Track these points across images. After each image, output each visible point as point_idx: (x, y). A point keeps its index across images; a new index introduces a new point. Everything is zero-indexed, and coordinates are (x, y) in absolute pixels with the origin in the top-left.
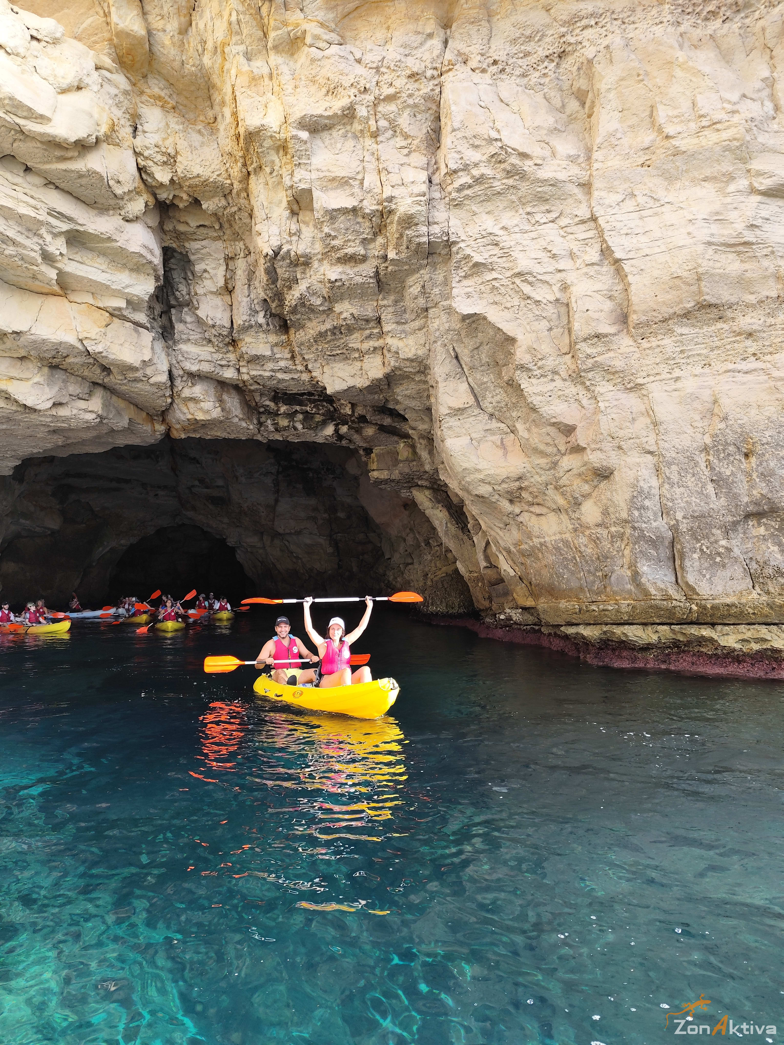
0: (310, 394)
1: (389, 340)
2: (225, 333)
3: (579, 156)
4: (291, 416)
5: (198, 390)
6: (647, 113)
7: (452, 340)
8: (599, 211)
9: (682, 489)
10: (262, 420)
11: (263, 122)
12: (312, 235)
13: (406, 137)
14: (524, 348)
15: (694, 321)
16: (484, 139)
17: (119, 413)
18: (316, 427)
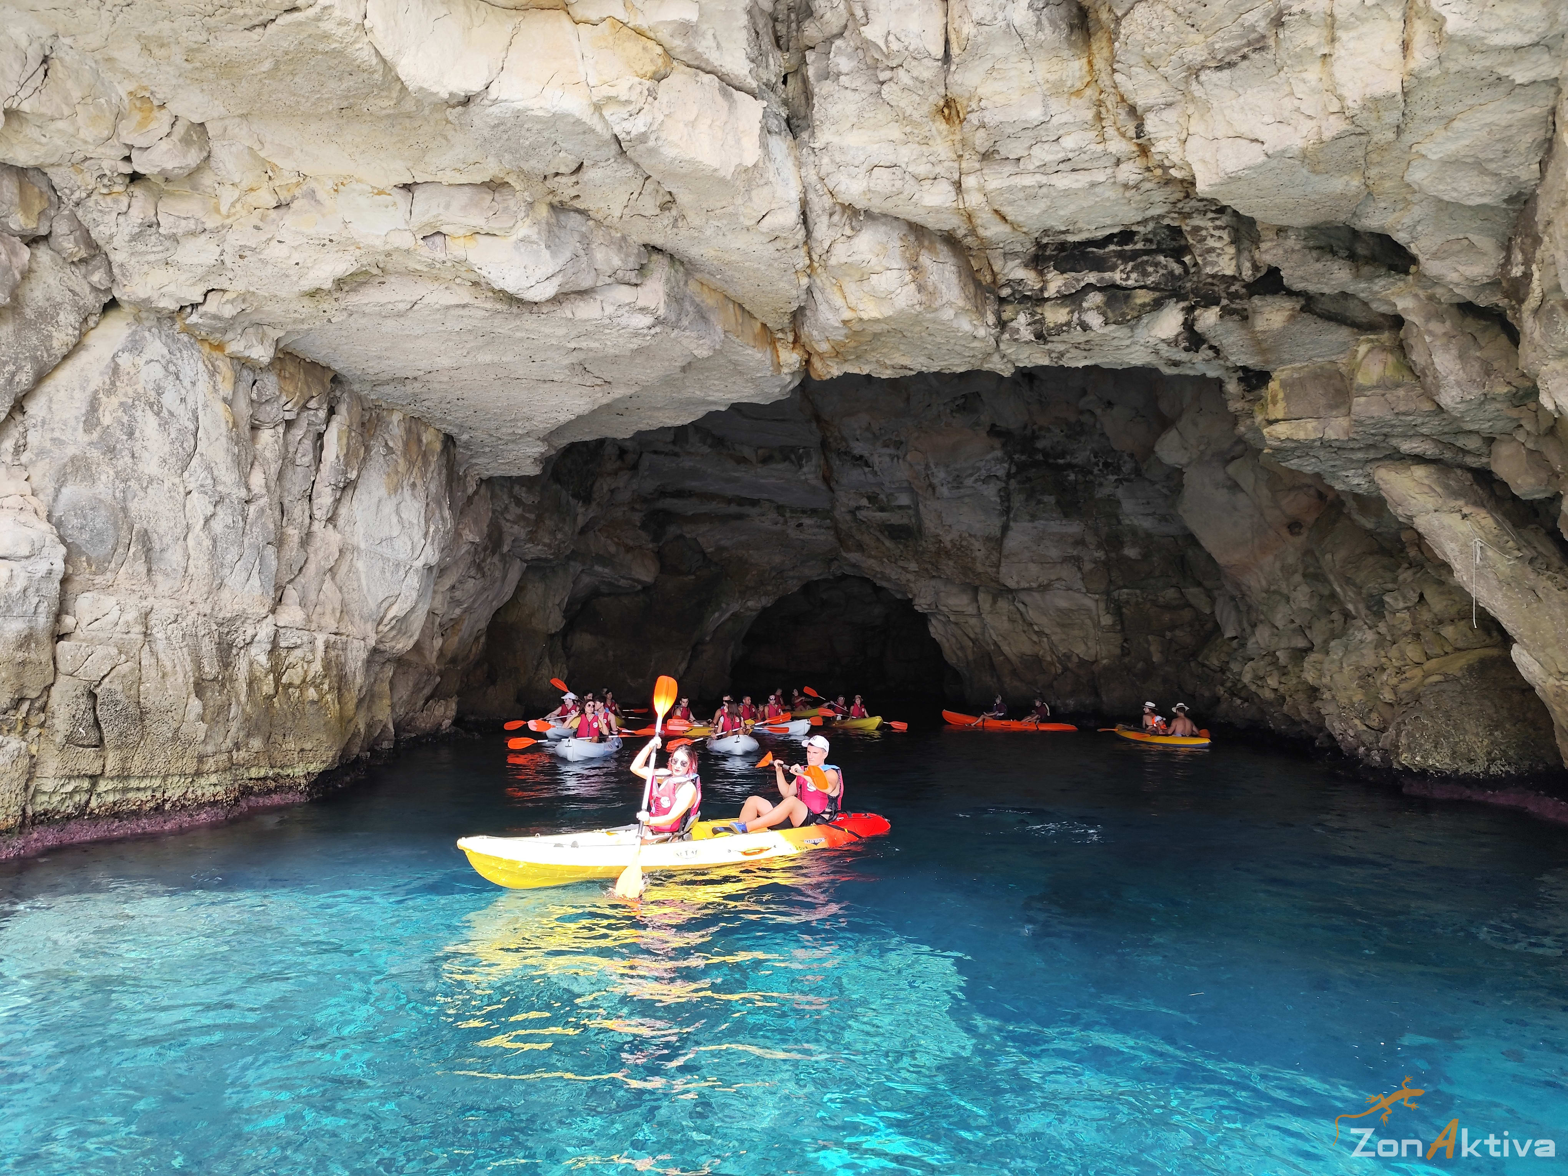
0: (1125, 237)
2: (930, 77)
4: (1074, 298)
5: (864, 245)
10: (1005, 316)
17: (702, 317)
18: (1139, 318)
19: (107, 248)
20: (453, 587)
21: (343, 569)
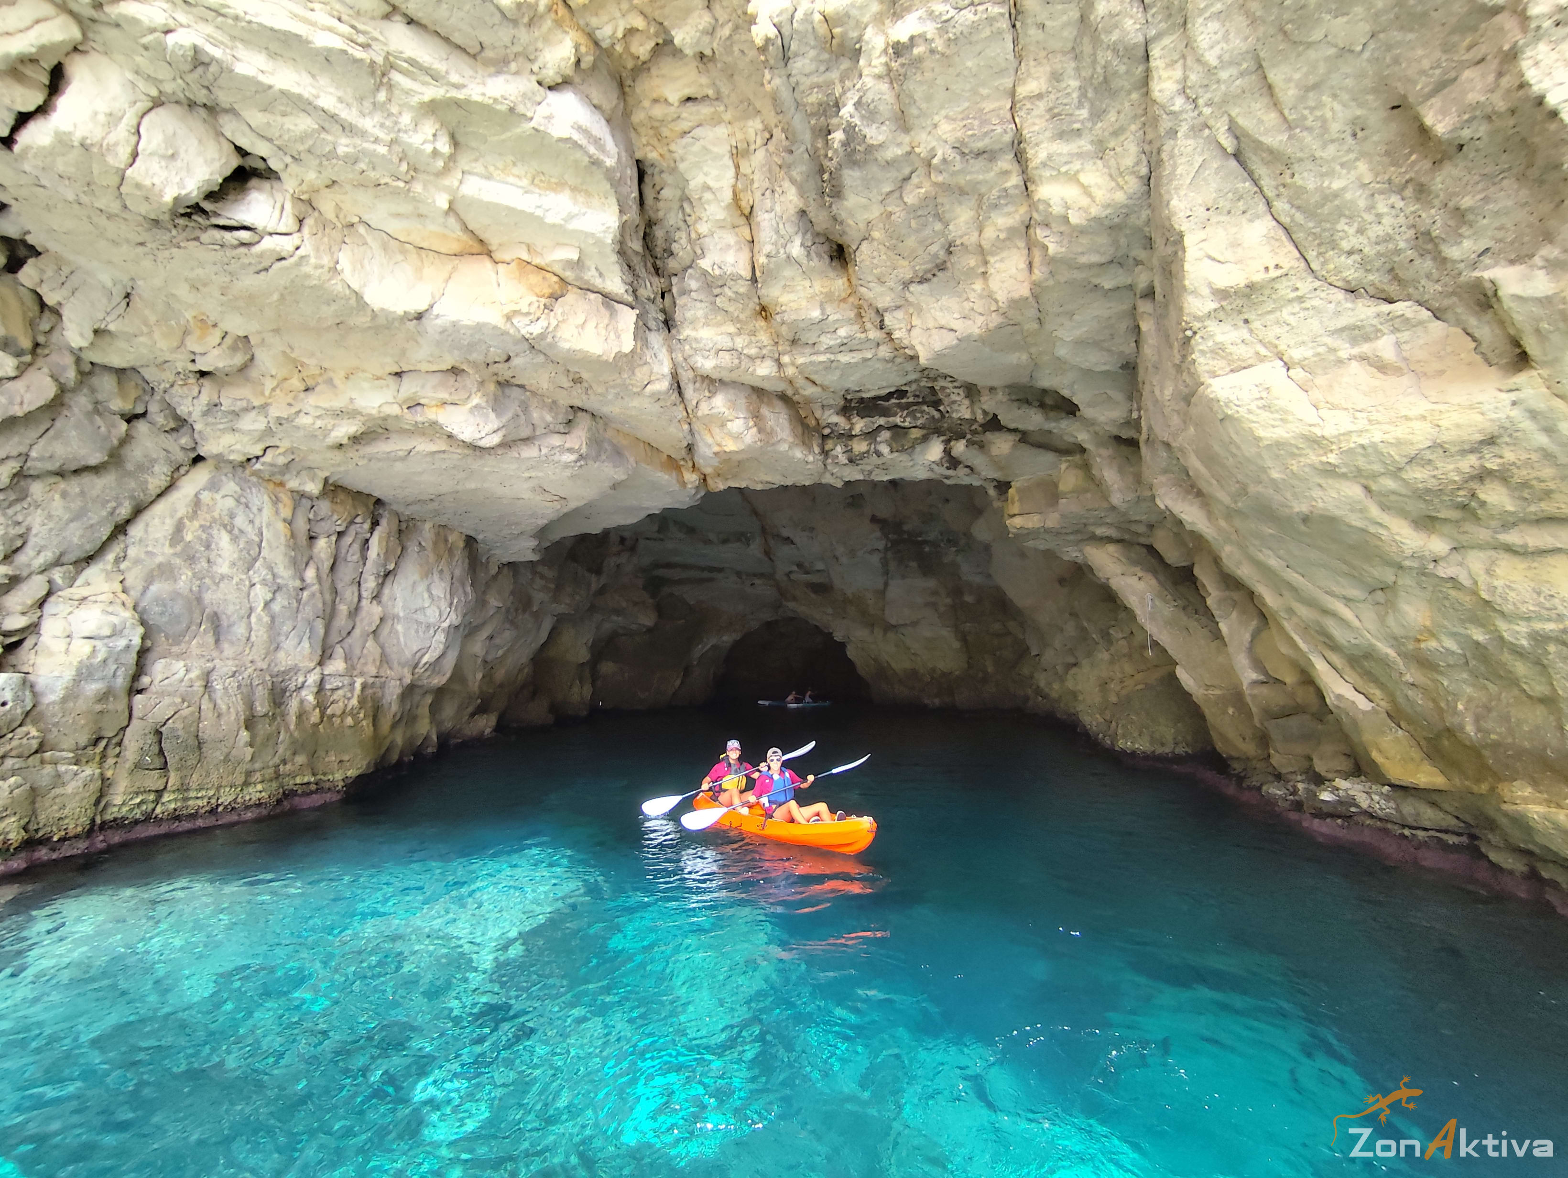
0: (900, 393)
2: (746, 291)
4: (871, 435)
5: (720, 403)
10: (827, 447)
17: (618, 453)
18: (913, 447)
19: (190, 421)
20: (491, 637)
21: (385, 631)
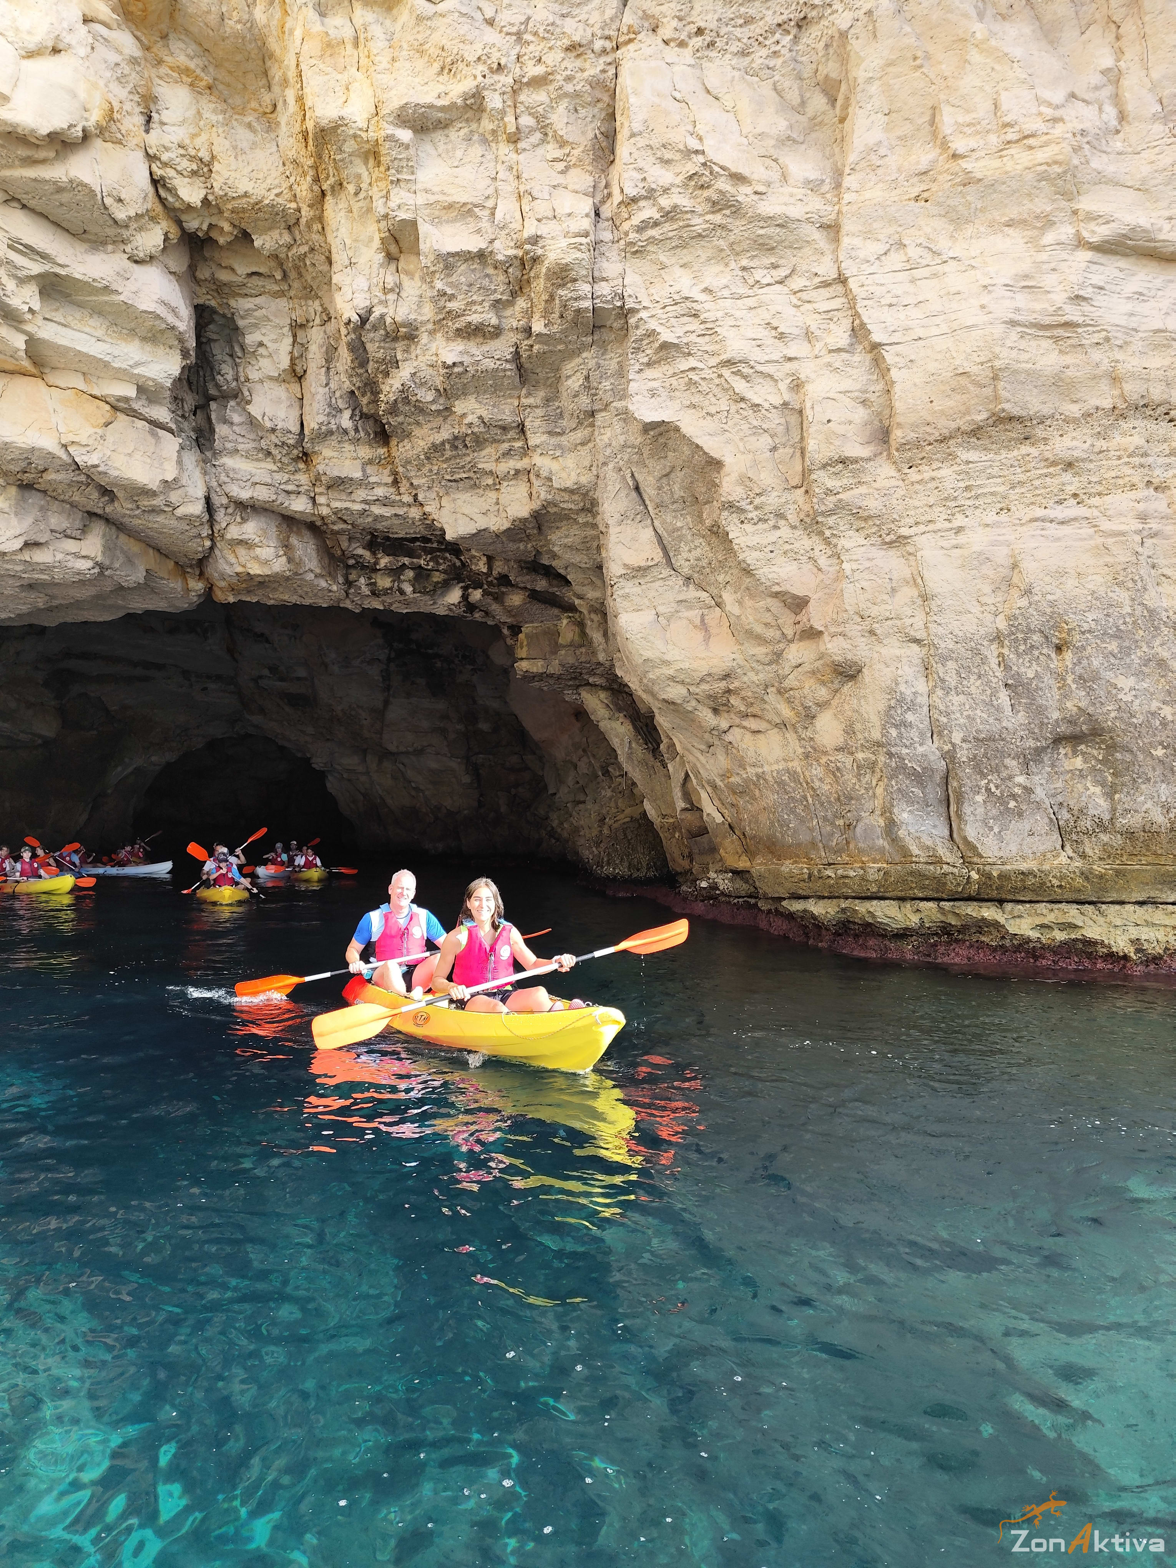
0: (425, 540)
1: (537, 460)
2: (291, 442)
3: (823, 181)
4: (396, 572)
5: (251, 529)
6: (927, 118)
7: (629, 461)
8: (849, 269)
9: (962, 697)
10: (352, 577)
11: (344, 113)
12: (418, 293)
13: (562, 143)
14: (734, 476)
15: (987, 442)
16: (679, 151)
17: (129, 561)
18: (436, 590)
